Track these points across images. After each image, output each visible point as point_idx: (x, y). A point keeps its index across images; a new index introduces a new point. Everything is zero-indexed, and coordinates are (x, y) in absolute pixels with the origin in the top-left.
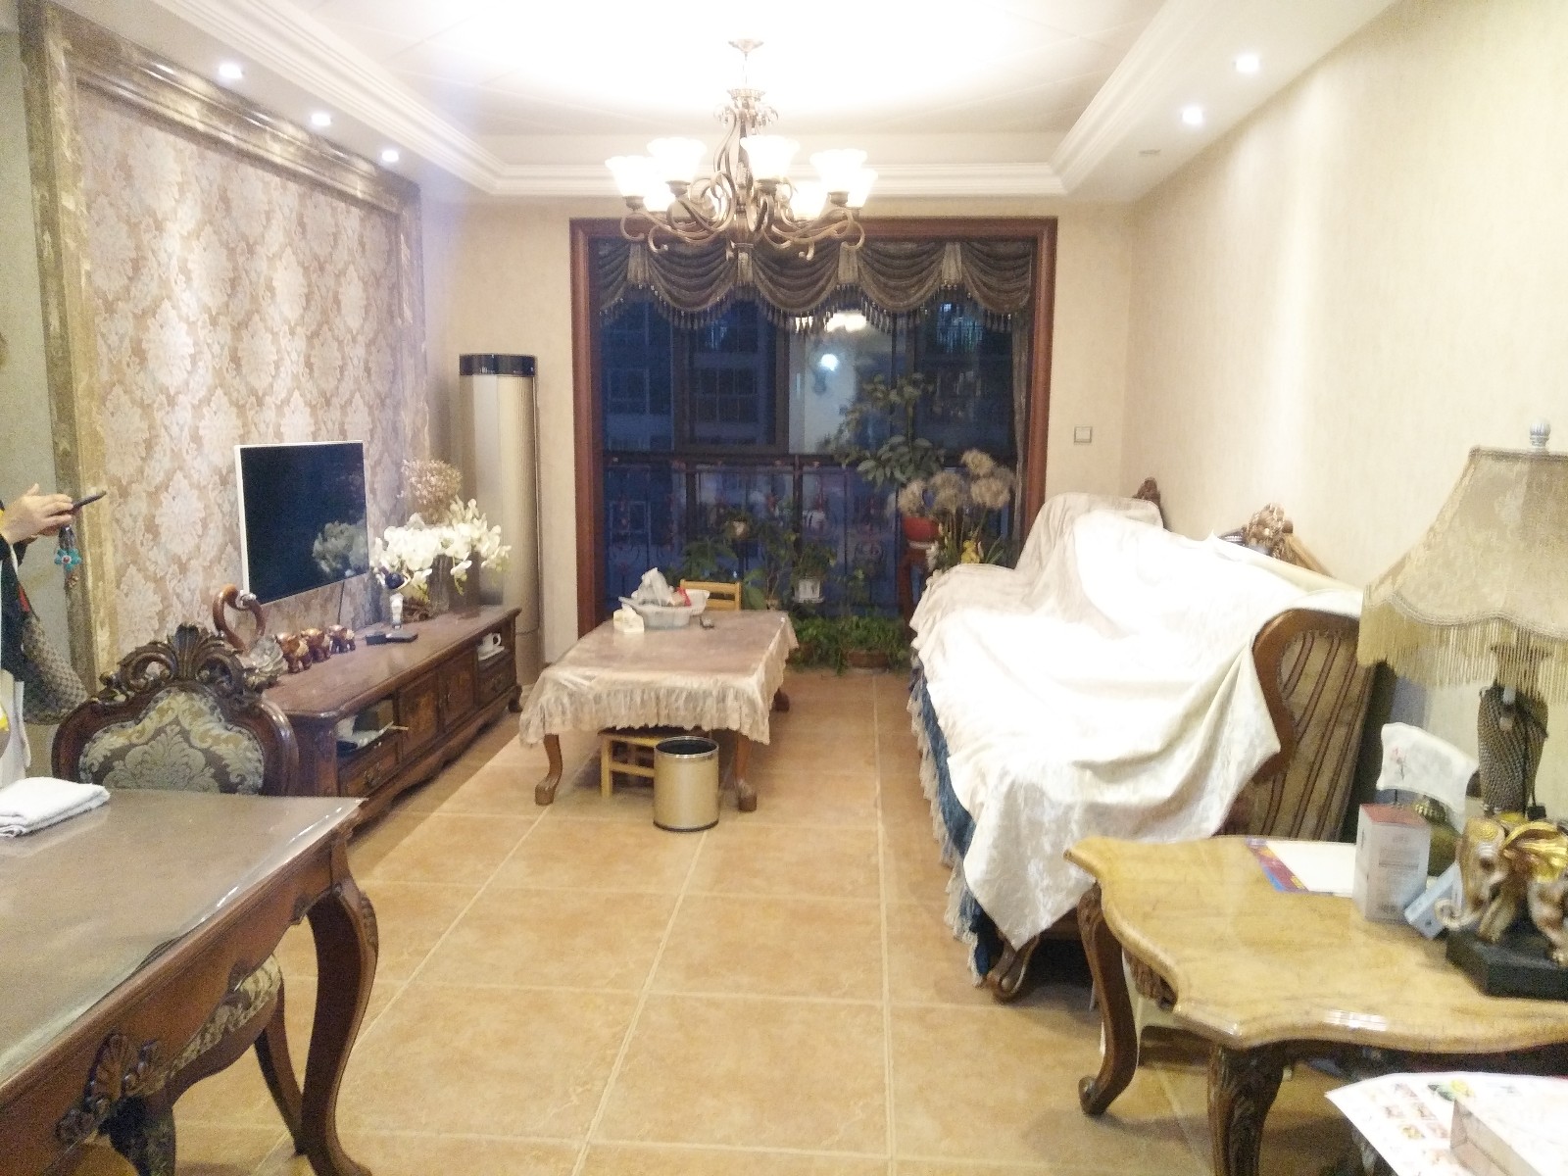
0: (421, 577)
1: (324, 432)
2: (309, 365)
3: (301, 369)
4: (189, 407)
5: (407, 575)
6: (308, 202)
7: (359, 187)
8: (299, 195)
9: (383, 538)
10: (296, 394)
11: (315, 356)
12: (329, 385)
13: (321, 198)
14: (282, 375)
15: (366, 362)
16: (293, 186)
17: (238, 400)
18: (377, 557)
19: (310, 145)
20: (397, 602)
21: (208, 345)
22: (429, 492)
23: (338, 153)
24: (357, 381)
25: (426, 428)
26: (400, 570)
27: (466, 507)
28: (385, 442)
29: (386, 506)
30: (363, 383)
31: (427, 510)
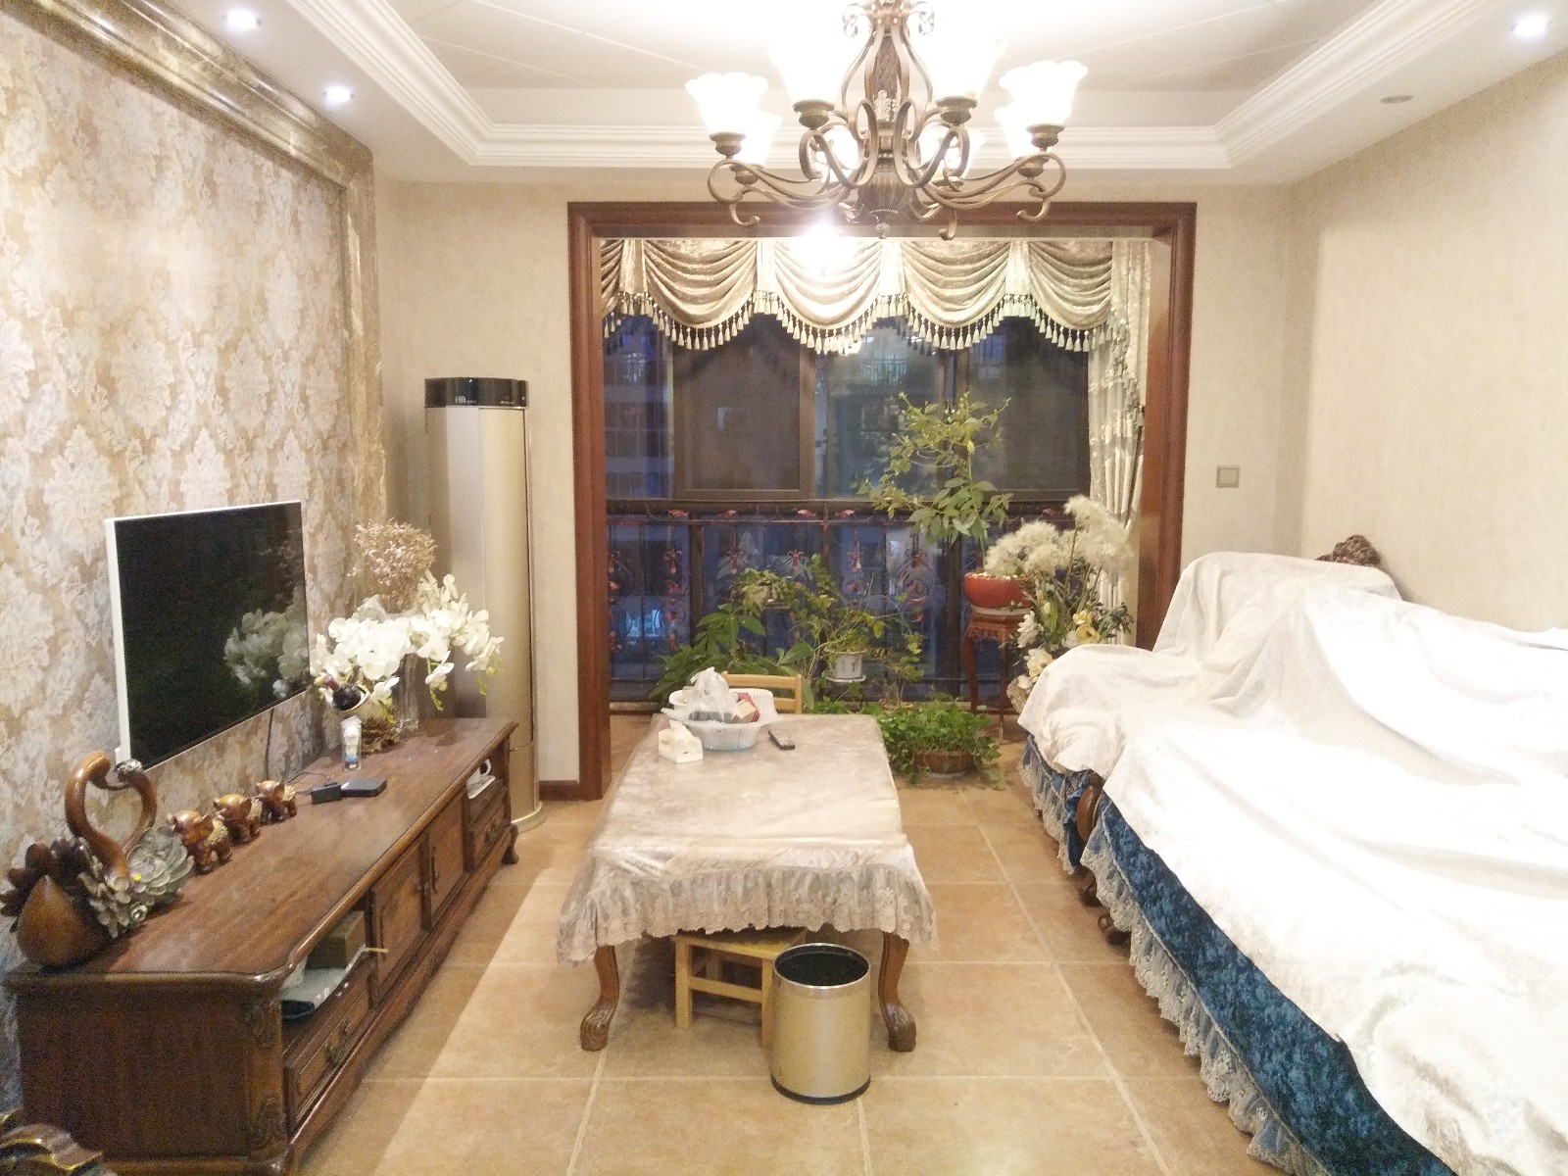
0: (384, 689)
1: (244, 489)
2: (222, 392)
3: (211, 396)
4: (26, 457)
5: (364, 687)
6: (220, 152)
7: (292, 141)
8: (207, 142)
9: (326, 633)
10: (204, 434)
11: (231, 379)
12: (252, 421)
13: (237, 148)
14: (181, 406)
15: (304, 388)
16: (197, 126)
17: (111, 446)
18: (319, 662)
19: (225, 65)
20: (352, 729)
21: (60, 357)
22: (393, 568)
23: (263, 84)
24: (289, 414)
25: (382, 478)
26: (353, 680)
27: (441, 585)
28: (328, 498)
29: (329, 587)
30: (298, 418)
31: (390, 593)
